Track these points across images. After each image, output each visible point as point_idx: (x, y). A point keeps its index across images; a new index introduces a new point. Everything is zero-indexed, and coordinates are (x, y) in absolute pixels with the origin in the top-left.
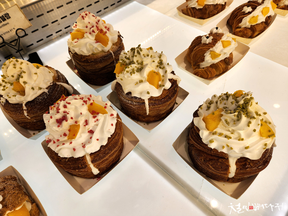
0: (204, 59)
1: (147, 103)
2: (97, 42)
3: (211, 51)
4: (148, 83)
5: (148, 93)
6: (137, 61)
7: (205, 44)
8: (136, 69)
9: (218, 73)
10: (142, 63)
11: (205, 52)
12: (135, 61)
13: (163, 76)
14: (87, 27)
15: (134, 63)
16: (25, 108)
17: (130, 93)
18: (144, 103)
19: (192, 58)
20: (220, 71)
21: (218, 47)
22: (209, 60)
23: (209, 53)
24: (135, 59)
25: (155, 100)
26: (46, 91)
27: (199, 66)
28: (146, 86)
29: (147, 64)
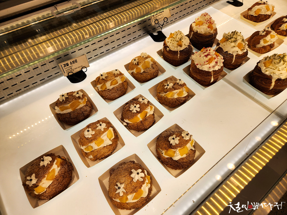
0: (260, 43)
1: (234, 56)
2: (209, 28)
3: (264, 39)
4: (237, 47)
5: (237, 52)
6: (235, 37)
7: (261, 35)
8: (233, 41)
9: (265, 52)
10: (236, 39)
11: (260, 39)
12: (234, 37)
13: (244, 46)
14: (206, 20)
15: (233, 38)
16: (179, 53)
17: (227, 52)
18: (233, 57)
19: (252, 42)
20: (267, 50)
21: (268, 38)
22: (262, 43)
23: (263, 40)
24: (234, 36)
25: (239, 56)
26: (188, 47)
27: (255, 47)
28: (237, 49)
29: (239, 39)
